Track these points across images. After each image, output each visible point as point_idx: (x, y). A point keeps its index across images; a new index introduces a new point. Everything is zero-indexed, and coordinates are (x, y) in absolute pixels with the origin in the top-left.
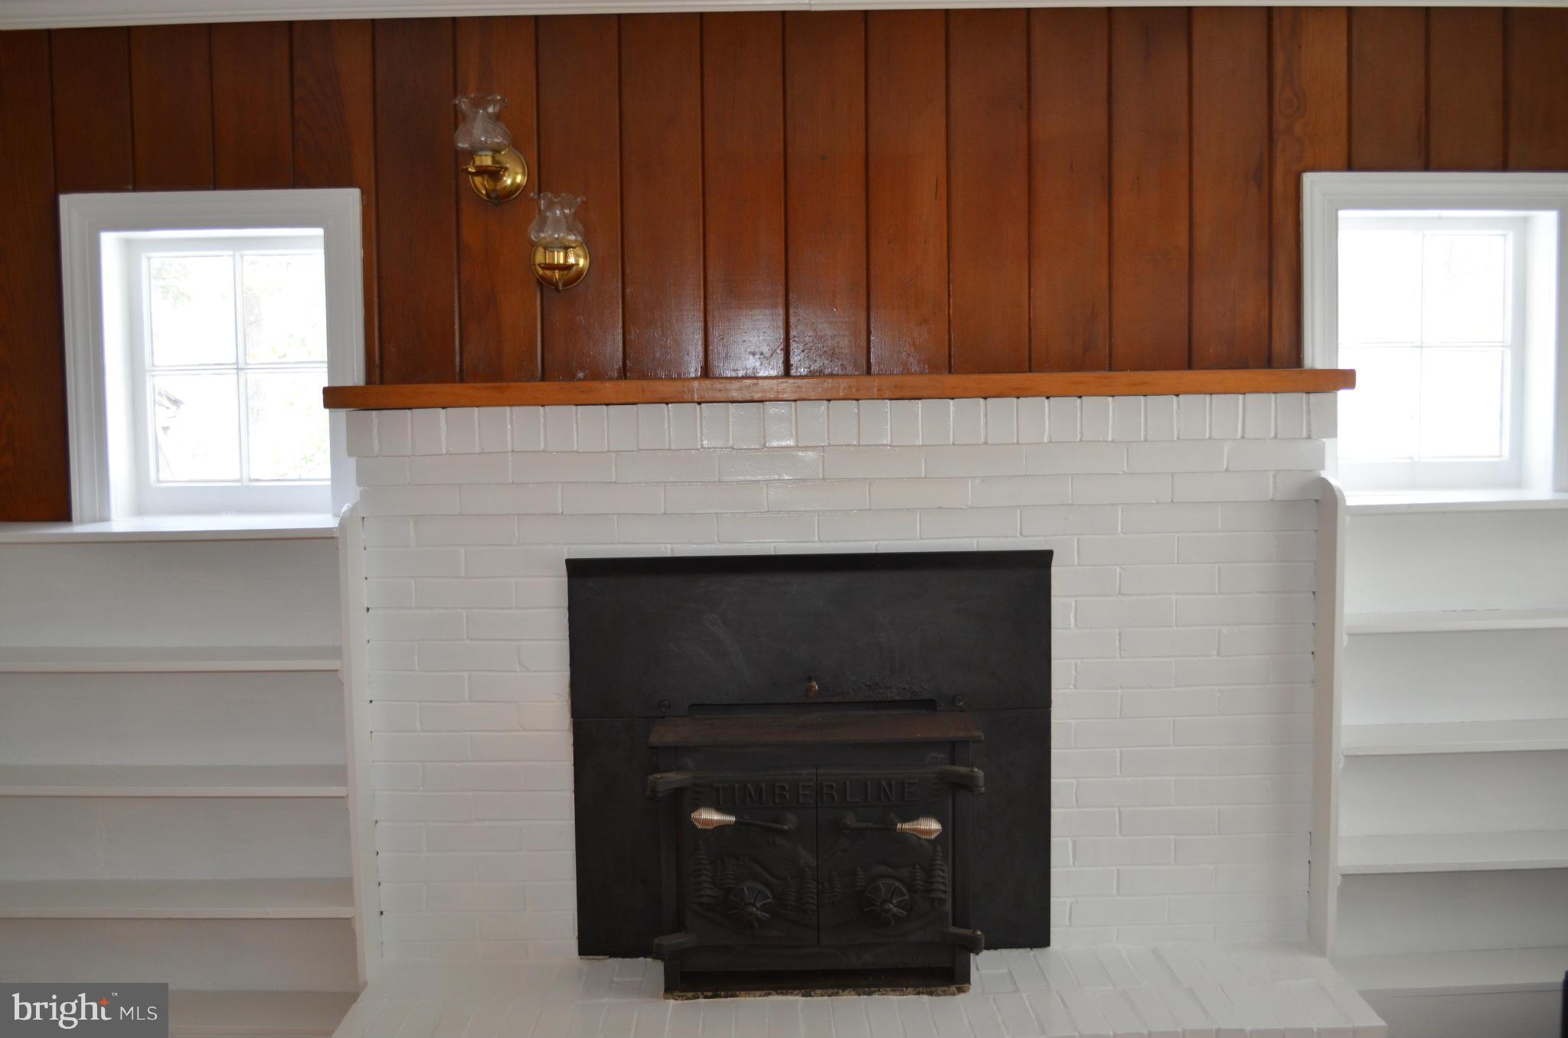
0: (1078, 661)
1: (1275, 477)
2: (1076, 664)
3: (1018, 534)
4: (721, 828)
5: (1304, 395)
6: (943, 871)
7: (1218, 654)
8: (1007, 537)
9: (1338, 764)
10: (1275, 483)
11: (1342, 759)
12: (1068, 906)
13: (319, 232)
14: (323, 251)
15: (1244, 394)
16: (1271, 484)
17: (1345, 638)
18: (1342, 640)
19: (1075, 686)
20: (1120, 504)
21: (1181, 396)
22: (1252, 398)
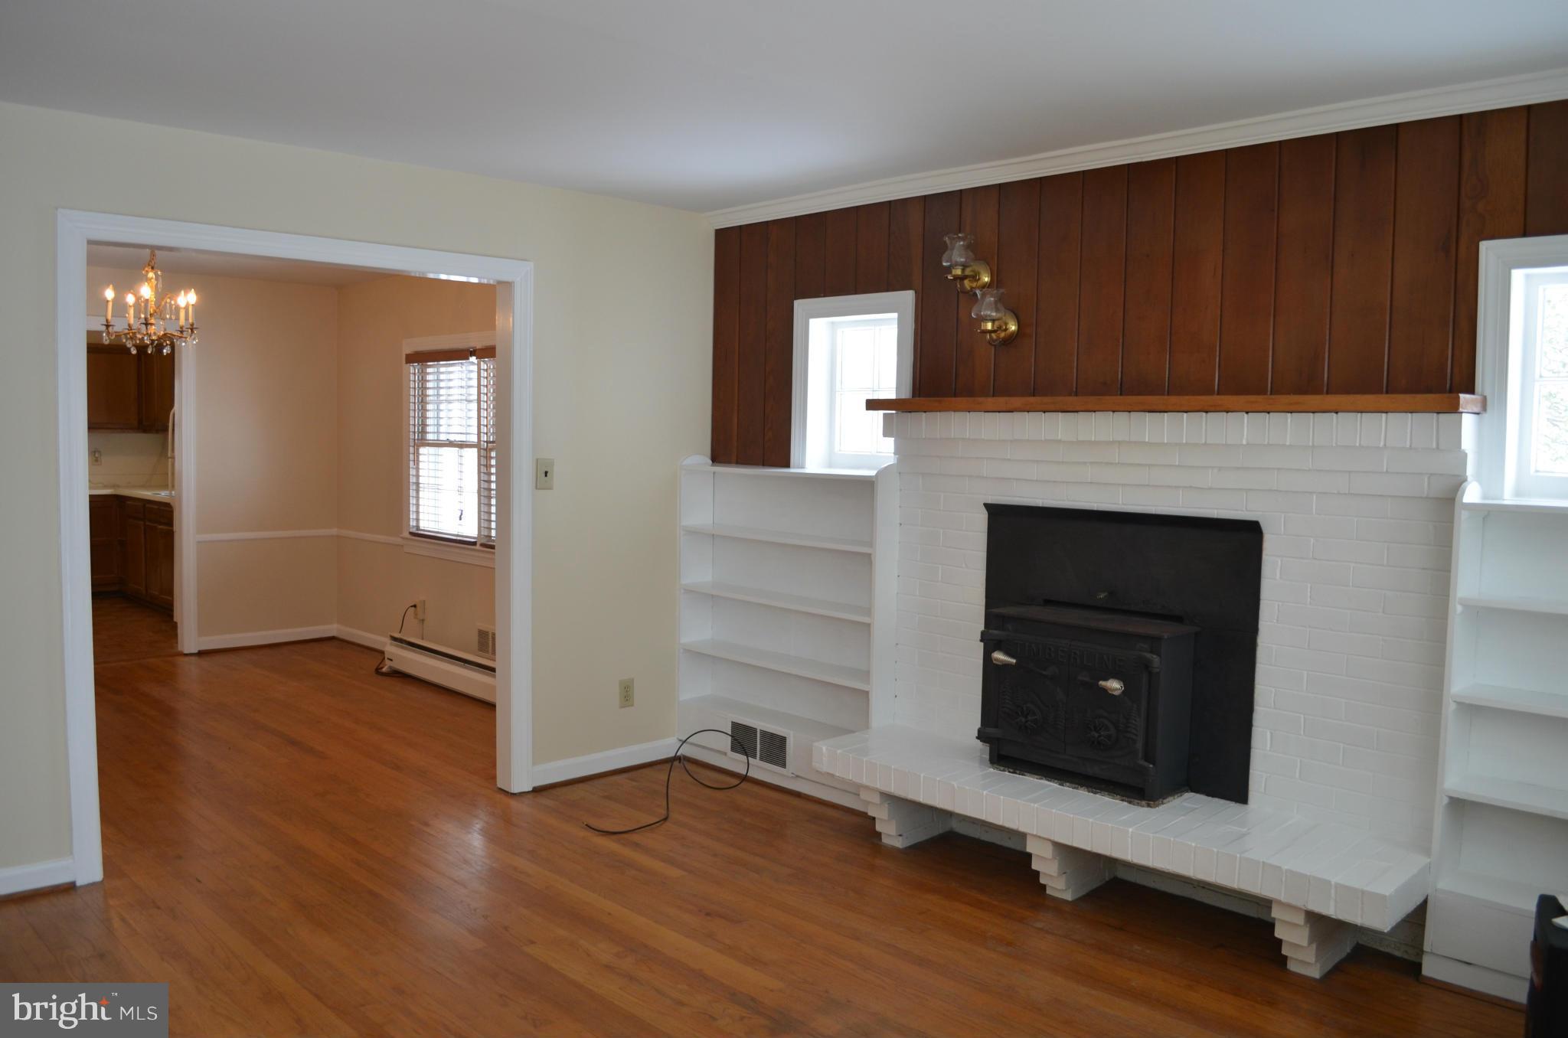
0: (1280, 603)
1: (1429, 478)
2: (1278, 606)
3: (1244, 509)
4: (1006, 665)
5: (1435, 414)
6: (1135, 721)
7: (1383, 612)
8: (1237, 510)
9: (1450, 708)
10: (1429, 483)
11: (1453, 706)
12: (1264, 779)
13: (895, 315)
14: (896, 326)
15: (1387, 412)
16: (1426, 484)
17: (1459, 608)
18: (1457, 609)
19: (1277, 620)
20: (1315, 493)
21: (1339, 414)
22: (1392, 417)
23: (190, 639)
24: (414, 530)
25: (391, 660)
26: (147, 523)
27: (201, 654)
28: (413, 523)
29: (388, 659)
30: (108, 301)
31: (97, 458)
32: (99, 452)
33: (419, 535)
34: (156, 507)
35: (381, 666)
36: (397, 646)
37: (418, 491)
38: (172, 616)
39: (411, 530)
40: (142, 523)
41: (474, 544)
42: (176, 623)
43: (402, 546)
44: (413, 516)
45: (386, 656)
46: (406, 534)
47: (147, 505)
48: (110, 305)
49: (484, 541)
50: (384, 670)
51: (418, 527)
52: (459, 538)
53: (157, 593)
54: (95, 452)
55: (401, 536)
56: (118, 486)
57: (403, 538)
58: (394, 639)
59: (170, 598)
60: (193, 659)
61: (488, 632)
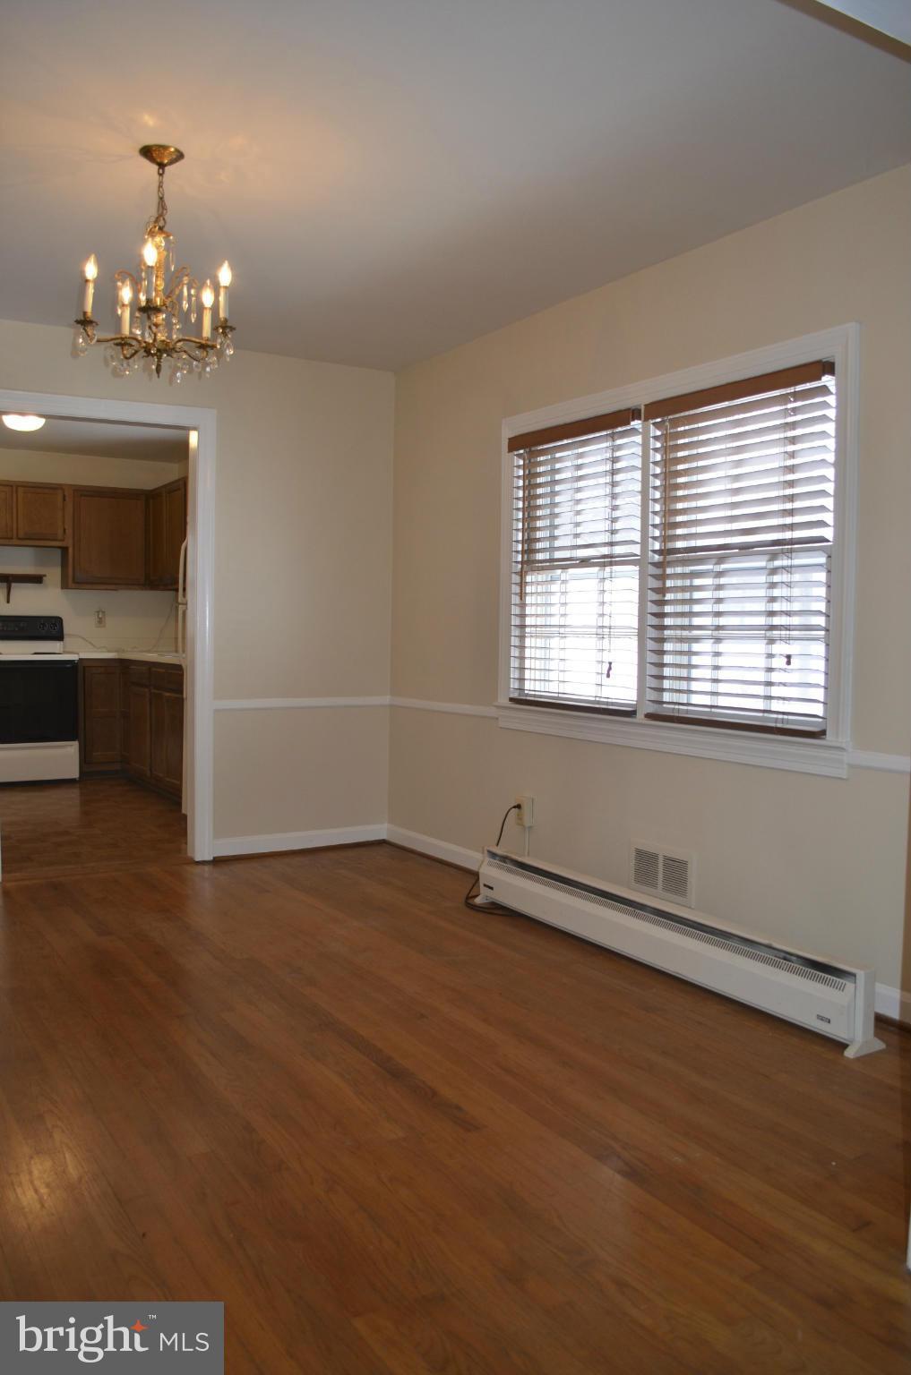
23: (205, 842)
24: (515, 695)
25: (492, 888)
26: (153, 691)
27: (218, 862)
28: (514, 685)
29: (485, 885)
30: (87, 281)
31: (100, 619)
32: (103, 612)
33: (525, 702)
34: (163, 671)
35: (472, 894)
36: (499, 867)
37: (522, 637)
38: (179, 804)
39: (512, 696)
40: (147, 690)
41: (632, 714)
42: (185, 817)
43: (497, 719)
44: (514, 674)
45: (482, 882)
46: (504, 701)
47: (154, 669)
48: (91, 290)
49: (652, 709)
50: (478, 901)
51: (521, 689)
52: (597, 706)
53: (161, 775)
54: (98, 612)
55: (496, 704)
56: (123, 651)
57: (498, 707)
58: (493, 855)
59: (178, 783)
60: (206, 868)
61: (657, 855)
